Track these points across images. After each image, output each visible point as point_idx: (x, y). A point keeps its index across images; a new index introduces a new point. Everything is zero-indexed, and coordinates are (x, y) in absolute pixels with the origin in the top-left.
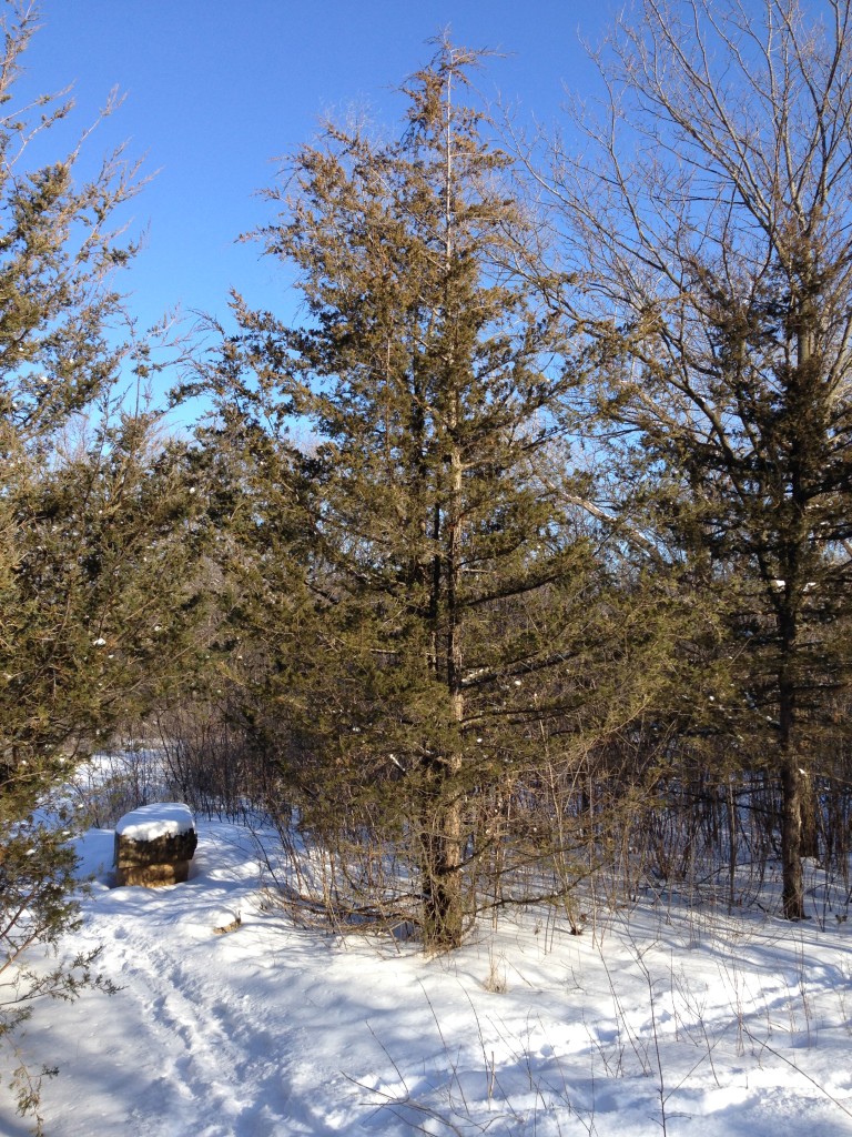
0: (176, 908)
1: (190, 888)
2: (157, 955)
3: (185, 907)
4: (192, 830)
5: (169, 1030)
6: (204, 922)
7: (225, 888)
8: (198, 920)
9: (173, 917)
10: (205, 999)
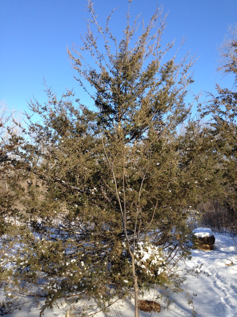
0: (213, 257)
1: (215, 252)
2: (210, 269)
3: (216, 257)
4: (213, 236)
5: (219, 290)
6: (222, 262)
7: (226, 253)
8: (220, 261)
9: (213, 259)
10: (227, 283)
